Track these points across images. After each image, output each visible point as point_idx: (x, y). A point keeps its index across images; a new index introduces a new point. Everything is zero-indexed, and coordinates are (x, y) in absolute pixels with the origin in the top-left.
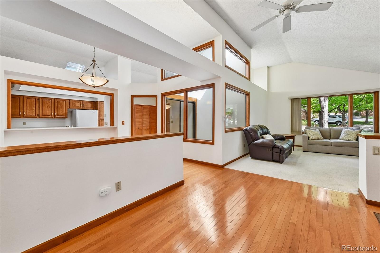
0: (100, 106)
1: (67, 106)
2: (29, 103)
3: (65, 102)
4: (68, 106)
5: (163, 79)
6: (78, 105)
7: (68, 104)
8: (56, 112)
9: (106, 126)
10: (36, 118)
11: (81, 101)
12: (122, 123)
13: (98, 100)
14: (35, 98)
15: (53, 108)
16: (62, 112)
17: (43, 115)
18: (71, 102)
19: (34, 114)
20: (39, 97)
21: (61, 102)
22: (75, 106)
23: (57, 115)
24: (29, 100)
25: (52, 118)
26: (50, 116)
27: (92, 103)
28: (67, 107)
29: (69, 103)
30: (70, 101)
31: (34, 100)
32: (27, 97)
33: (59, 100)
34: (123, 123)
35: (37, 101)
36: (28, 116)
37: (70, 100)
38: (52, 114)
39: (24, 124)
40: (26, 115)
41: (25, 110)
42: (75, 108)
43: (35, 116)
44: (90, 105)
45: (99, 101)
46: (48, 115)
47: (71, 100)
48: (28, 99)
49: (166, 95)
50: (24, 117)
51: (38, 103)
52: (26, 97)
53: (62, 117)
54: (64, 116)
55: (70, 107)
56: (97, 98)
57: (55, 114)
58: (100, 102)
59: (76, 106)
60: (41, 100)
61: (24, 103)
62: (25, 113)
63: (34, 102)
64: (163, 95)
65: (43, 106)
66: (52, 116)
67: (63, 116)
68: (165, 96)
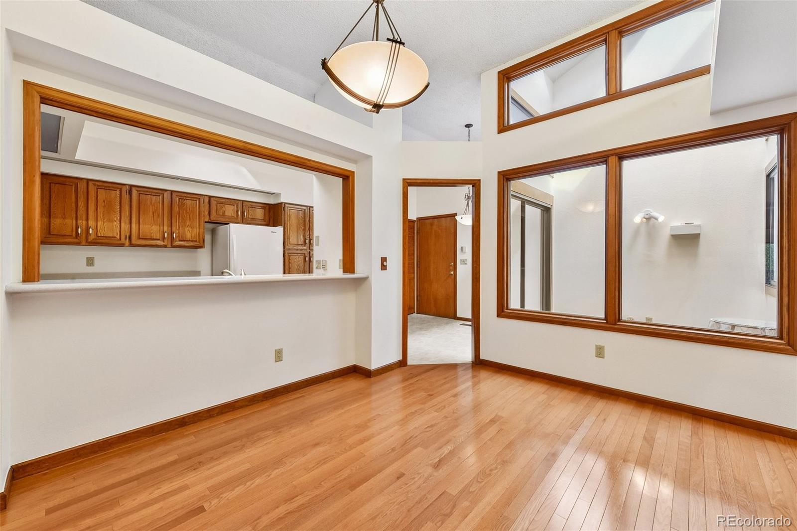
0: (286, 216)
1: (203, 213)
2: (104, 201)
3: (198, 201)
4: (207, 213)
5: (503, 127)
6: (230, 211)
7: (205, 208)
8: (174, 229)
9: (321, 271)
10: (122, 245)
11: (238, 202)
12: (382, 264)
13: (283, 199)
14: (120, 186)
15: (168, 217)
16: (190, 230)
17: (141, 237)
18: (213, 203)
19: (115, 236)
20: (131, 186)
21: (188, 202)
22: (224, 215)
23: (177, 239)
24: (102, 193)
25: (165, 246)
26: (158, 240)
27: (265, 207)
28: (204, 216)
29: (208, 205)
30: (212, 199)
31: (118, 192)
32: (98, 184)
33: (184, 196)
34: (385, 264)
35: (126, 197)
36: (100, 241)
37: (210, 197)
38: (164, 236)
39: (90, 262)
40: (96, 237)
41: (91, 223)
42: (224, 220)
43: (120, 239)
44: (259, 213)
45: (285, 203)
46: (154, 238)
47: (214, 198)
48: (99, 190)
49: (511, 176)
50: (89, 243)
51: (128, 203)
52: (95, 185)
53: (192, 244)
54: (196, 241)
55: (210, 216)
56: (280, 194)
57: (172, 236)
58: (287, 205)
59: (226, 214)
60: (135, 193)
61: (90, 202)
62: (91, 230)
63: (118, 199)
64: (506, 177)
65: (141, 212)
66: (166, 241)
67: (192, 241)
68: (509, 180)
